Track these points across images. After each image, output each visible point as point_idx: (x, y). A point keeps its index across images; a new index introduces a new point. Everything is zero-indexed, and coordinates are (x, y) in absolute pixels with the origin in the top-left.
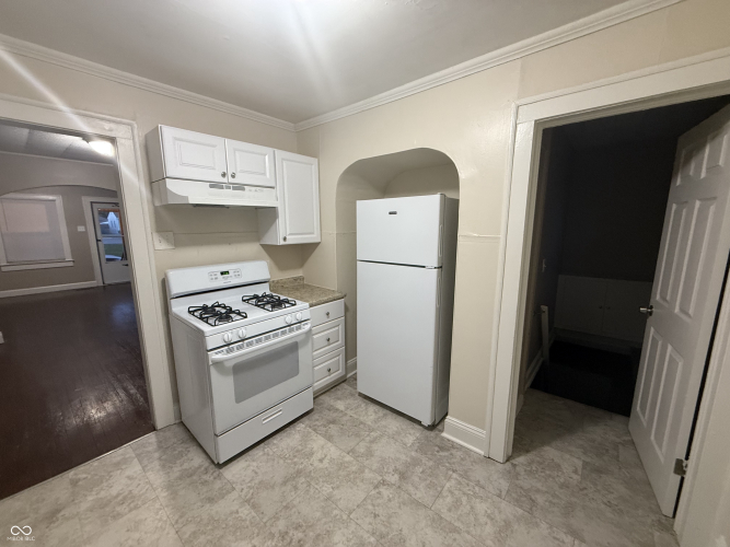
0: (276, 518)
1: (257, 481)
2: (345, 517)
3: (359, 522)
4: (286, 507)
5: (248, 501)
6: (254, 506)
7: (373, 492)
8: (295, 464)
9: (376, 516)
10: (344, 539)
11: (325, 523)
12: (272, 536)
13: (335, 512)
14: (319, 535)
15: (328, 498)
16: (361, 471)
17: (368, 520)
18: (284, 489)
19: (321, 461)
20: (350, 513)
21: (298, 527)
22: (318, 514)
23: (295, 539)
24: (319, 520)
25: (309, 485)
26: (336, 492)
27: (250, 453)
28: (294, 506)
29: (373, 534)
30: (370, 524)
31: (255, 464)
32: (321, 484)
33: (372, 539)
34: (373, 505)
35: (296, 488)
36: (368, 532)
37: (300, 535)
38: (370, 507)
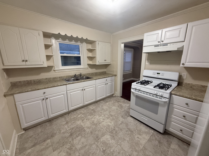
0: (118, 128)
1: (128, 123)
2: (118, 143)
3: (117, 147)
4: (121, 129)
5: (122, 122)
6: (121, 124)
7: (128, 154)
8: (135, 130)
9: (119, 153)
10: (113, 143)
11: (117, 138)
12: (114, 127)
13: (120, 141)
14: (114, 137)
15: (124, 139)
16: (136, 151)
17: (118, 150)
18: (126, 128)
19: (138, 138)
20: (120, 145)
21: (116, 132)
22: (119, 137)
23: (113, 132)
24: (118, 137)
25: (128, 134)
26: (127, 142)
27: (136, 120)
28: (121, 131)
29: (113, 151)
30: (116, 151)
31: (133, 122)
32: (129, 138)
33: (112, 150)
34: (122, 153)
35: (127, 131)
36: (114, 150)
37: (114, 133)
38: (122, 152)
